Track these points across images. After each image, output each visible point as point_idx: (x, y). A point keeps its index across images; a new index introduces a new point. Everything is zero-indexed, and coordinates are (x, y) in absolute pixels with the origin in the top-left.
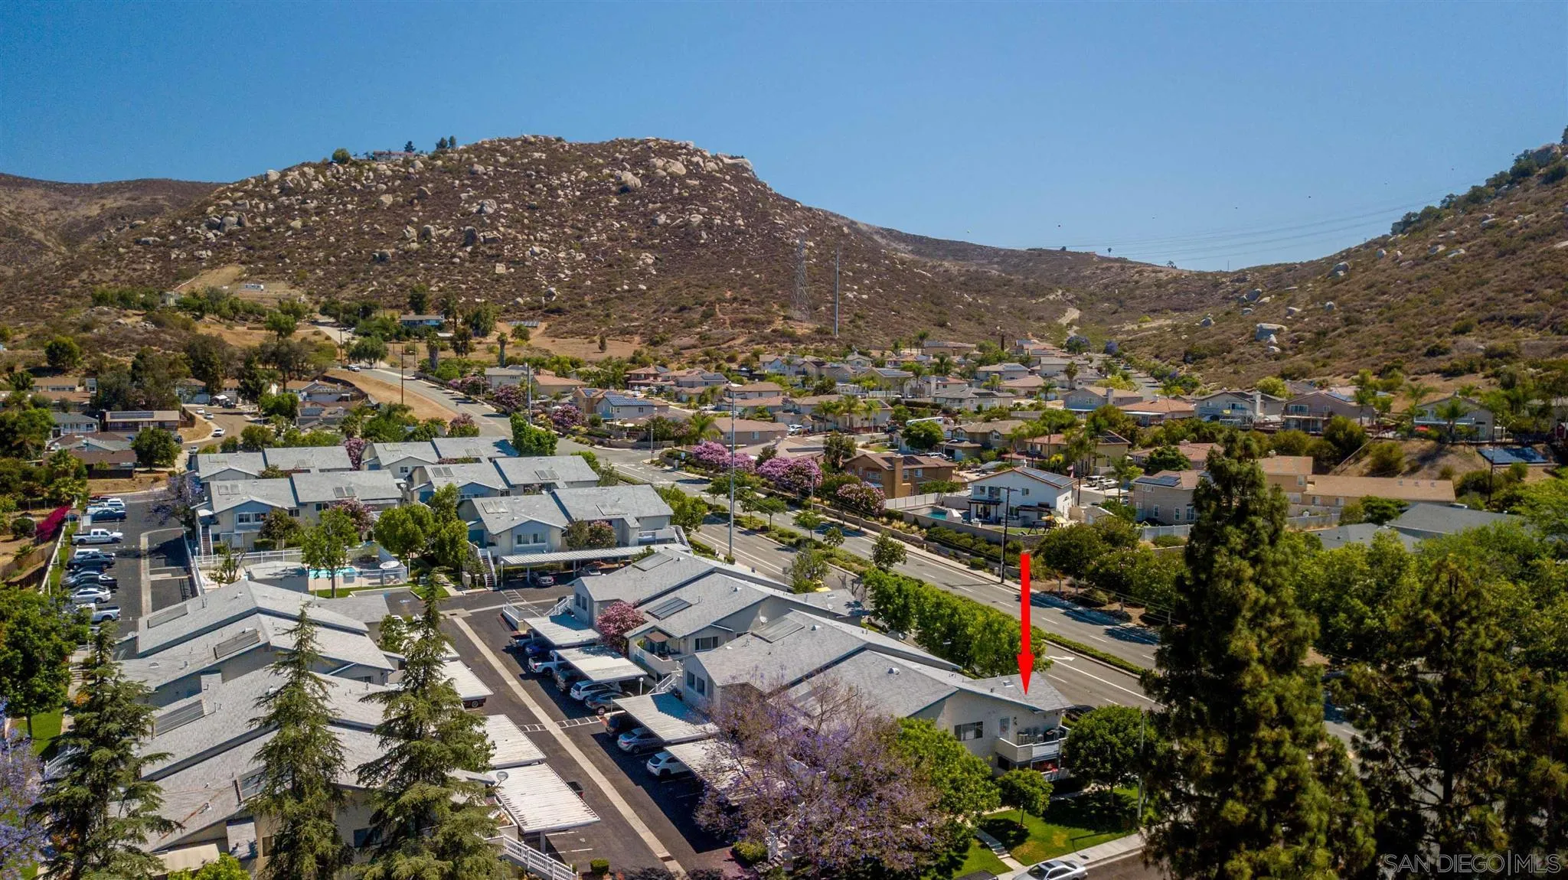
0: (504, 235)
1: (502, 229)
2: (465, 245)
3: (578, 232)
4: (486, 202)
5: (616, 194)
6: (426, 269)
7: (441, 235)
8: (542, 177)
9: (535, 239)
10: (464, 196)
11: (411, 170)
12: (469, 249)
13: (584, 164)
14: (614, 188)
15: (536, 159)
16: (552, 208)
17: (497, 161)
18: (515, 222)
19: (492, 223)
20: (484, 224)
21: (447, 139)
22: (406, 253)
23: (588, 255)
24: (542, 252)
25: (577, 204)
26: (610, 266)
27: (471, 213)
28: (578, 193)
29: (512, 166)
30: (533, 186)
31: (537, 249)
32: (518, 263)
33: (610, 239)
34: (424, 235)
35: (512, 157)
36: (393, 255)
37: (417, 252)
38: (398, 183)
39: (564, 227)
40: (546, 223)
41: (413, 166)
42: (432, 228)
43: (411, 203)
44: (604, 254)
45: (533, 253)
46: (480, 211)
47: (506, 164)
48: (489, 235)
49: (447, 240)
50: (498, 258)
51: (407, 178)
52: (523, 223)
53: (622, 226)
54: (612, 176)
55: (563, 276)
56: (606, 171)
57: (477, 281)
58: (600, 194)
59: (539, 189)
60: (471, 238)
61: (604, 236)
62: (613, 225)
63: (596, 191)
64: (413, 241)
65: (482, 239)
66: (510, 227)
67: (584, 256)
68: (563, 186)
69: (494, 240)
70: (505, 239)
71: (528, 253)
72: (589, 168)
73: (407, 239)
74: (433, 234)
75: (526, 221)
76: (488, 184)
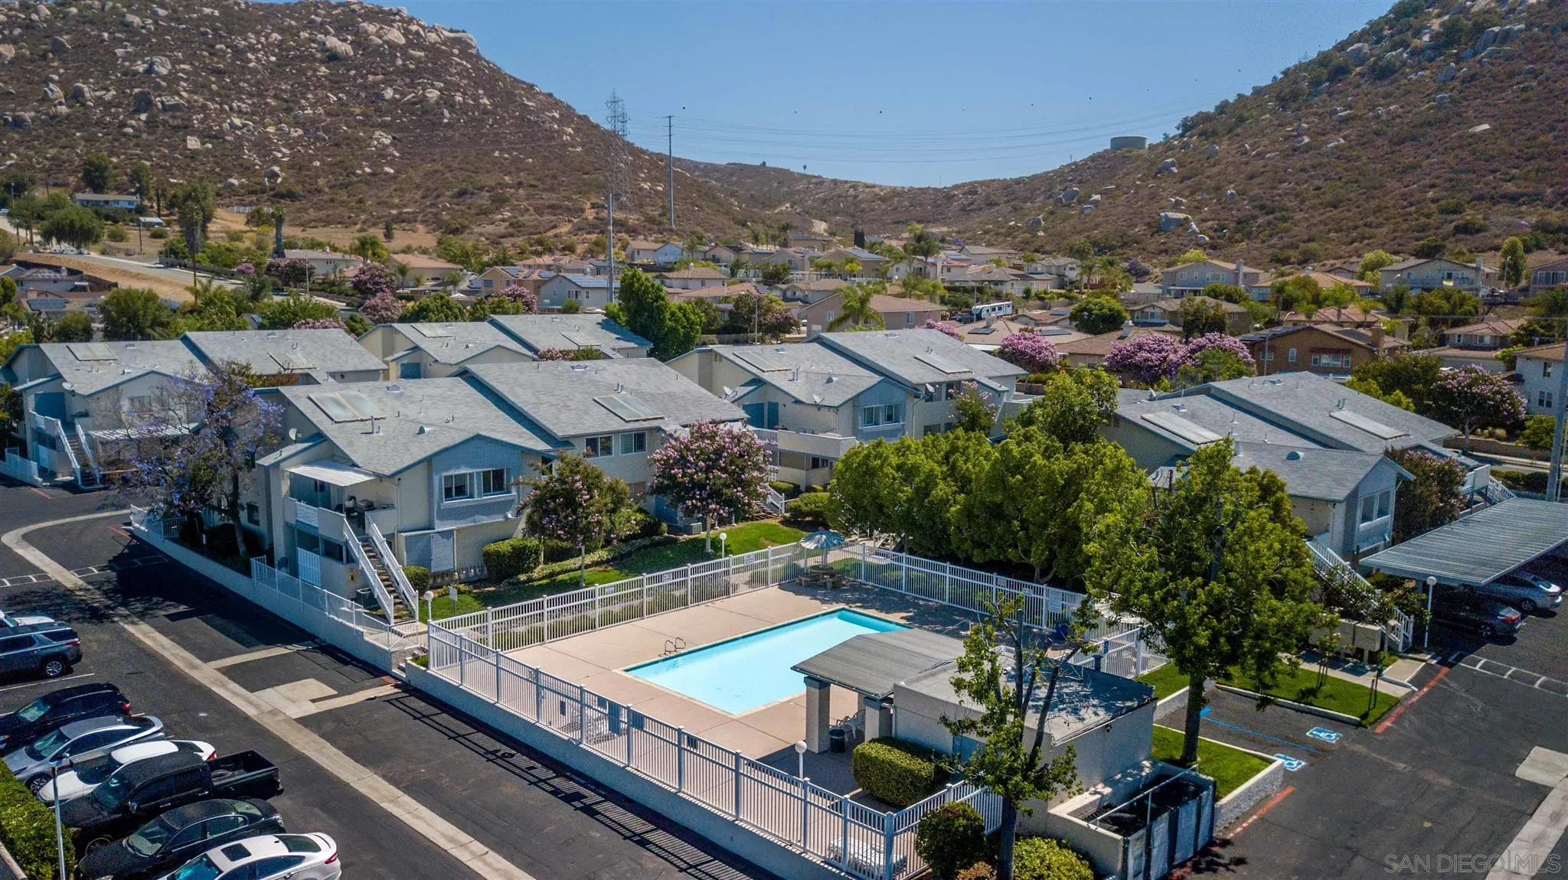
0: (188, 102)
1: (184, 94)
2: (138, 111)
3: (285, 105)
4: (156, 59)
5: (322, 62)
6: (87, 140)
7: (100, 98)
8: (221, 36)
9: (231, 109)
10: (119, 52)
11: (34, 17)
12: (143, 117)
13: (273, 25)
14: (319, 55)
15: (207, 15)
16: (244, 74)
17: (155, 13)
18: (199, 87)
19: (169, 86)
20: (158, 87)
22: (52, 118)
23: (306, 131)
24: (245, 125)
25: (276, 71)
26: (337, 145)
27: (136, 73)
28: (273, 59)
29: (179, 21)
30: (212, 46)
31: (237, 122)
32: (215, 137)
33: (328, 114)
34: (76, 96)
35: (175, 11)
36: (33, 120)
37: (68, 117)
38: (17, 31)
39: (266, 97)
40: (241, 90)
41: (37, 12)
42: (86, 89)
43: (44, 57)
44: (326, 130)
45: (232, 126)
46: (150, 71)
47: (168, 18)
48: (171, 100)
49: (108, 105)
50: (187, 129)
51: (29, 26)
52: (210, 90)
53: (340, 99)
54: (314, 41)
55: (280, 155)
56: (304, 35)
57: (164, 157)
58: (303, 62)
59: (221, 50)
60: (143, 103)
61: (320, 111)
62: (328, 97)
63: (295, 57)
64: (61, 104)
65: (160, 105)
66: (195, 93)
67: (300, 132)
68: (252, 48)
69: (176, 107)
70: (191, 107)
71: (226, 126)
72: (281, 31)
73: (52, 101)
74: (88, 95)
75: (214, 87)
76: (150, 40)
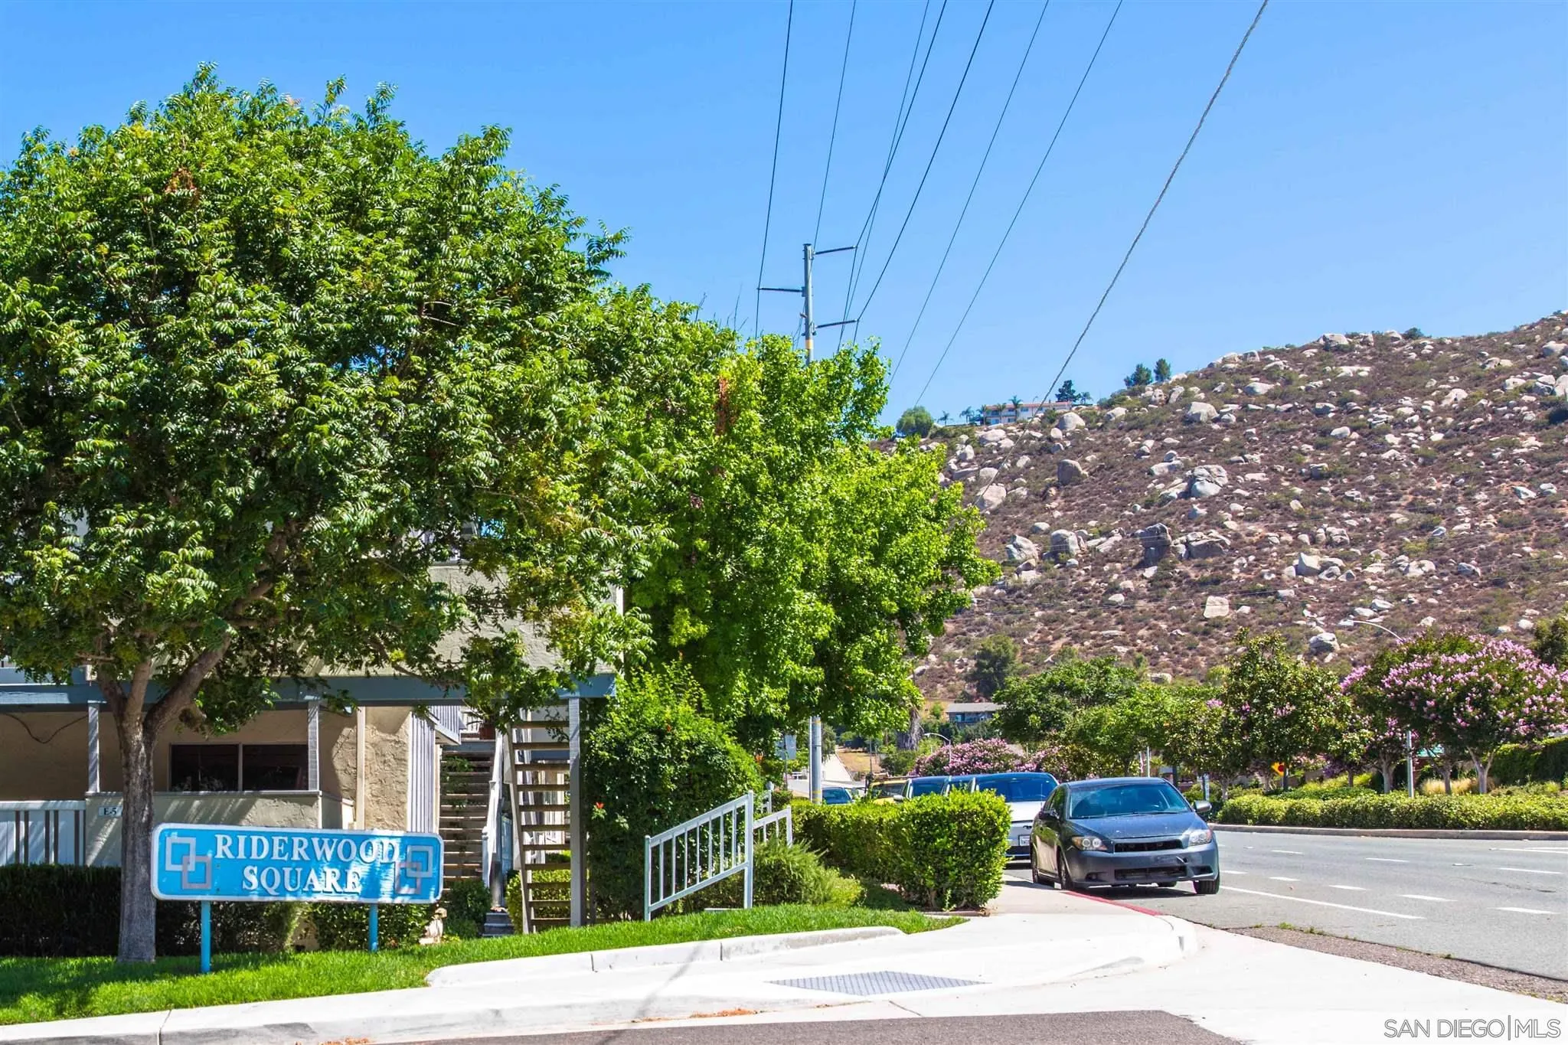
0: (1236, 536)
1: (1232, 525)
2: (1143, 565)
3: (1422, 518)
4: (1198, 471)
5: (1535, 427)
6: (1047, 621)
7: (1093, 550)
8: (1351, 412)
9: (1314, 541)
10: (1159, 468)
11: (1056, 433)
12: (1150, 572)
13: (1462, 376)
14: (1531, 416)
15: (1346, 379)
16: (1367, 472)
17: (1251, 392)
18: (1267, 507)
19: (1210, 513)
20: (1192, 517)
21: (1151, 366)
22: (1010, 591)
23: (1441, 563)
24: (1325, 566)
25: (1429, 461)
26: (1498, 583)
27: (1166, 499)
28: (1437, 437)
29: (1283, 397)
30: (1325, 433)
31: (1312, 561)
32: (1263, 593)
33: (1503, 525)
34: (1056, 551)
35: (1288, 382)
36: (982, 599)
37: (1032, 589)
38: (1023, 461)
39: (1392, 509)
40: (1344, 504)
41: (1062, 426)
42: (1072, 538)
43: (1044, 496)
44: (1485, 557)
45: (1303, 571)
46: (1187, 494)
47: (1271, 396)
48: (1198, 537)
49: (1106, 558)
50: (1215, 584)
51: (1047, 447)
52: (1288, 509)
53: (1542, 494)
54: (1529, 391)
55: (1368, 612)
56: (1513, 382)
57: (1157, 636)
58: (1494, 433)
59: (1341, 437)
60: (1156, 550)
61: (1491, 519)
62: (1517, 493)
63: (1484, 426)
64: (1028, 567)
65: (1182, 550)
66: (1252, 519)
67: (1429, 565)
68: (1400, 425)
69: (1210, 549)
70: (1238, 544)
71: (1290, 571)
72: (1471, 382)
73: (1016, 563)
74: (1074, 548)
75: (1295, 505)
76: (1220, 440)
